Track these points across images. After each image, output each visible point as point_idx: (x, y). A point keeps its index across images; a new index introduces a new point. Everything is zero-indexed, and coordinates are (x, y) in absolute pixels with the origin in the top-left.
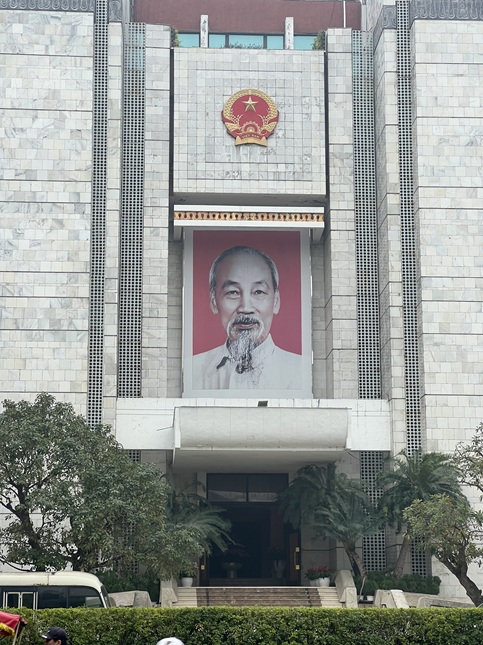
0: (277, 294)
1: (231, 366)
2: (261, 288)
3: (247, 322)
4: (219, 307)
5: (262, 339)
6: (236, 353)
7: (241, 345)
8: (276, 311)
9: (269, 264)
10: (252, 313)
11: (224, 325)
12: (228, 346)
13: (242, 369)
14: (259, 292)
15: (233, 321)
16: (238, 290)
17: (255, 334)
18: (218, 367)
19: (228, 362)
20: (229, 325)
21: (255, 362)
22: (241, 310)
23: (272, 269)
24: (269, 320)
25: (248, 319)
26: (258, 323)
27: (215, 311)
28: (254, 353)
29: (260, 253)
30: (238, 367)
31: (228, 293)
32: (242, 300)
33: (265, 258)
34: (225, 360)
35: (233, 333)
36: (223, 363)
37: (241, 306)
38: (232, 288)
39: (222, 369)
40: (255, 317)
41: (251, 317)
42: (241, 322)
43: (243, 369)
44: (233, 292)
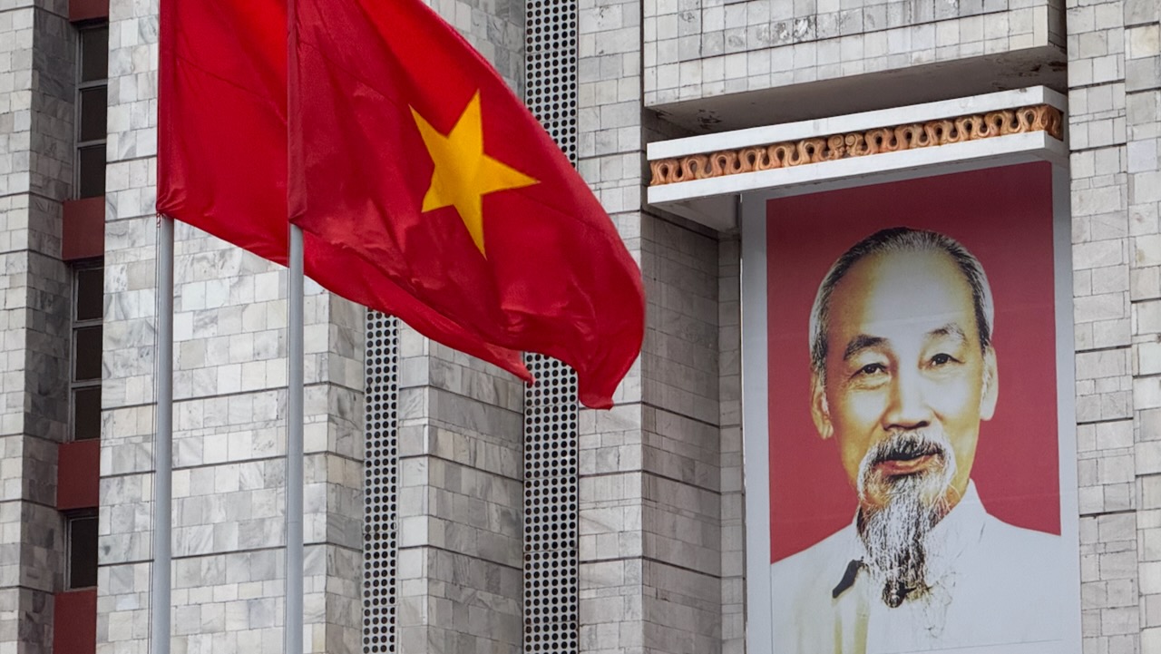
0: (991, 359)
1: (869, 587)
2: (949, 346)
3: (910, 452)
4: (835, 416)
5: (953, 498)
6: (884, 546)
7: (895, 522)
8: (987, 411)
9: (968, 269)
10: (924, 424)
11: (850, 468)
12: (861, 526)
13: (899, 593)
14: (941, 359)
15: (872, 452)
16: (885, 361)
17: (932, 485)
18: (837, 592)
19: (862, 574)
20: (864, 466)
21: (933, 570)
22: (893, 419)
23: (976, 287)
24: (970, 441)
25: (912, 443)
26: (939, 452)
27: (826, 430)
28: (928, 543)
29: (941, 244)
30: (888, 587)
31: (858, 372)
32: (895, 391)
33: (955, 253)
34: (854, 568)
35: (874, 489)
36: (848, 581)
37: (894, 405)
38: (868, 357)
39: (847, 596)
40: (932, 435)
41: (920, 436)
42: (895, 456)
43: (903, 593)
44: (870, 369)
